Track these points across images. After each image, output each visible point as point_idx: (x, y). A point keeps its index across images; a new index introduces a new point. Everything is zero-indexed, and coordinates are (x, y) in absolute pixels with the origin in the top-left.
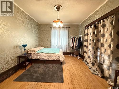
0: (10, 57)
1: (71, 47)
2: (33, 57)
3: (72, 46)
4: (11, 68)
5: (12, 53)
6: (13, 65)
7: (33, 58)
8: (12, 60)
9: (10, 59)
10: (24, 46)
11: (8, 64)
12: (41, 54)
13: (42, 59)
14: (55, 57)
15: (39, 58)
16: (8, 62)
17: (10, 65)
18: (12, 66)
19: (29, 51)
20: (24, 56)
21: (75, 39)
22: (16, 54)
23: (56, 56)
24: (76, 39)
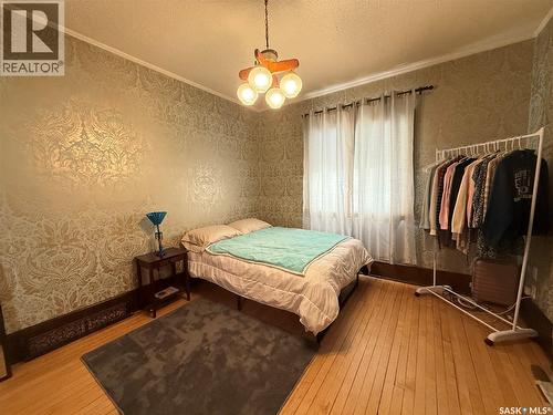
0: (99, 260)
1: (433, 232)
2: (196, 269)
3: (438, 225)
4: (103, 299)
5: (107, 244)
6: (115, 292)
7: (195, 272)
8: (107, 270)
9: (99, 266)
10: (156, 218)
11: (94, 286)
12: (222, 259)
13: (225, 287)
14: (278, 291)
15: (214, 275)
16: (93, 279)
17: (101, 288)
18: (109, 293)
19: (186, 238)
20: (158, 259)
21: (466, 170)
22: (127, 249)
23: (281, 286)
24: (470, 170)
